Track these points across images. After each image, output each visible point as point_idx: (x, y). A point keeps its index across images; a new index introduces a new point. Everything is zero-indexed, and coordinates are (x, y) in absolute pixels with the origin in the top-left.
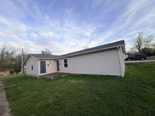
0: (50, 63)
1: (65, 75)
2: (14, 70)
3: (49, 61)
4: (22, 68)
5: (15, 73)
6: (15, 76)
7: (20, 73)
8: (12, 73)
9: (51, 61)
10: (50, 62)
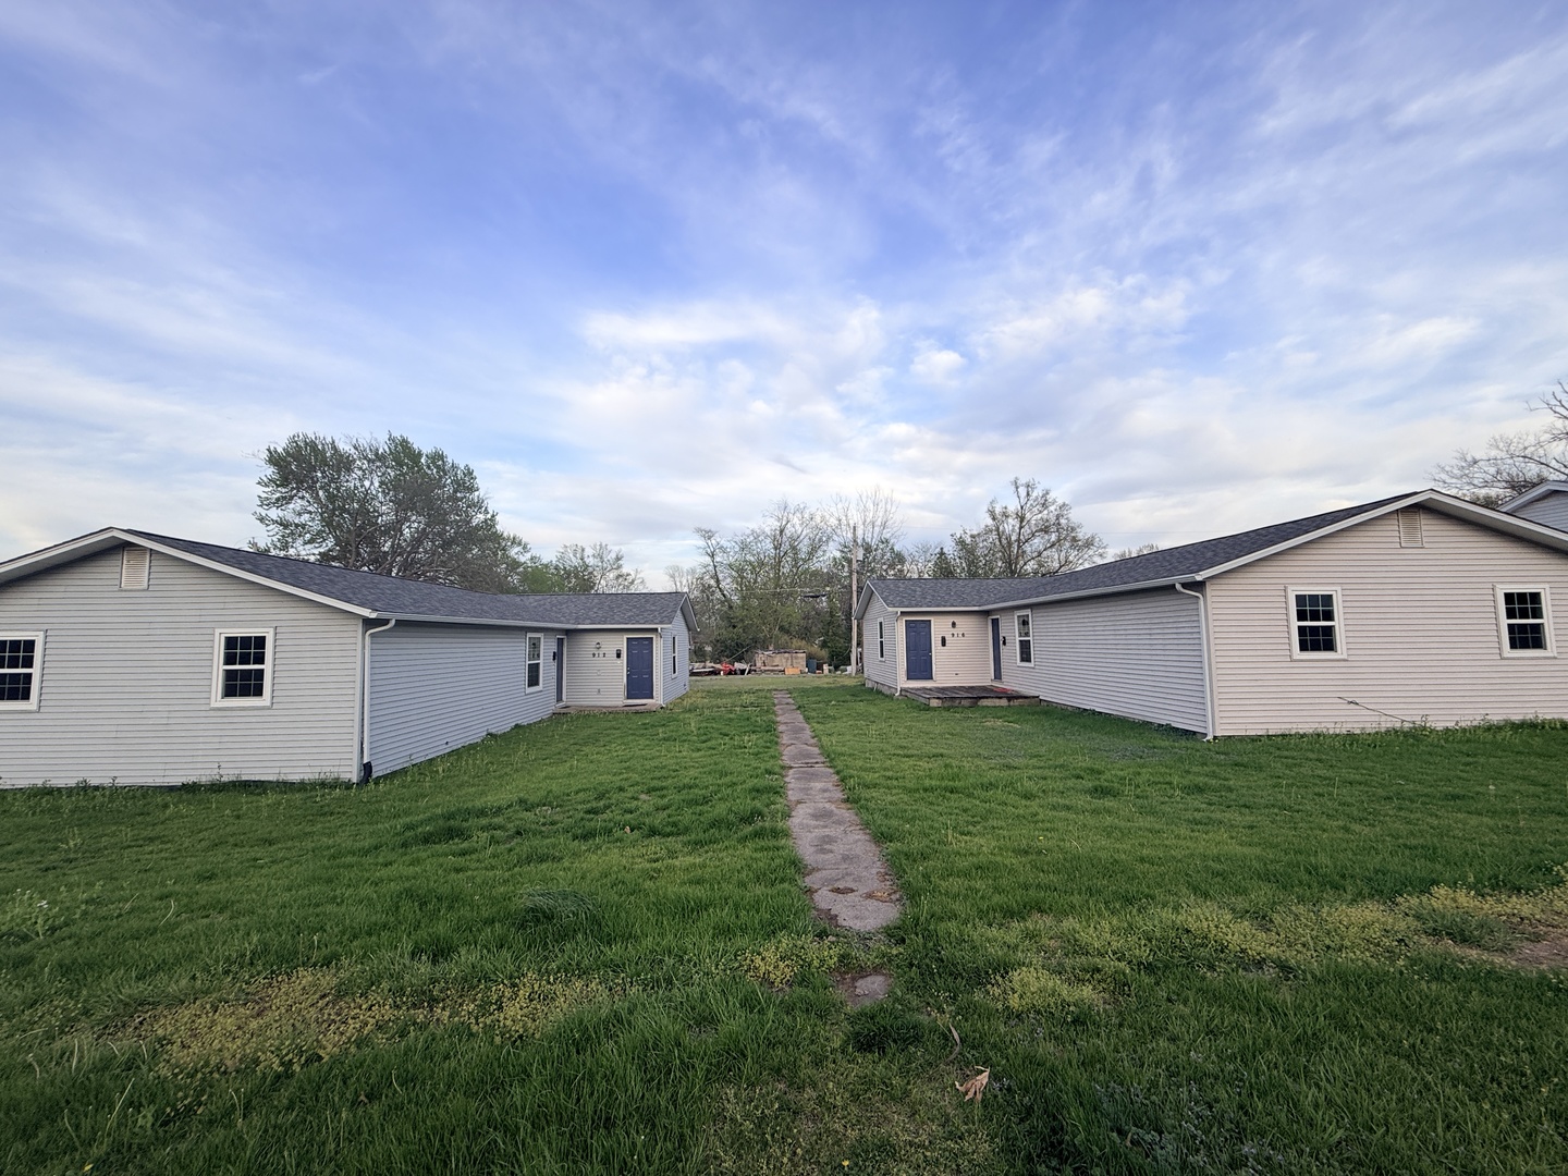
0: (955, 631)
1: (1004, 702)
2: (824, 653)
3: (951, 619)
4: (854, 642)
5: (826, 667)
6: (827, 680)
7: (849, 668)
8: (814, 665)
9: (958, 620)
10: (954, 624)
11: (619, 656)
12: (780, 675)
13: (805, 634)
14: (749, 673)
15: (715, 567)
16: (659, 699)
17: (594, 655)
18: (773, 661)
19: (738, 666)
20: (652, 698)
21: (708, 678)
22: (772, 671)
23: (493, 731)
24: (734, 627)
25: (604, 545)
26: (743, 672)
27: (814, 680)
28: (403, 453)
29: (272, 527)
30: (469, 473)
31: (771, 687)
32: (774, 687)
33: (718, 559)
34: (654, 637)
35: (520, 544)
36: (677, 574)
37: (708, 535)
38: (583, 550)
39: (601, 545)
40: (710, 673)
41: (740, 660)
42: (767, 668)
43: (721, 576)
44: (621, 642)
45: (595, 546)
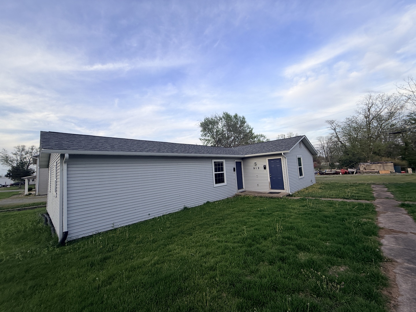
11: (265, 168)
12: (376, 174)
13: (389, 155)
14: (356, 173)
15: (336, 133)
16: (287, 190)
17: (254, 168)
18: (371, 168)
19: (350, 170)
20: (284, 189)
21: (332, 176)
22: (371, 172)
23: (187, 206)
24: (348, 155)
25: (291, 133)
26: (353, 173)
27: (400, 177)
28: (227, 117)
29: (202, 141)
30: (244, 118)
31: (370, 182)
32: (373, 182)
33: (337, 130)
34: (281, 158)
35: (263, 136)
36: (321, 139)
37: (332, 122)
38: (284, 136)
39: (290, 133)
40: (334, 174)
41: (351, 168)
42: (367, 171)
43: (339, 136)
44: (265, 162)
45: (288, 133)
